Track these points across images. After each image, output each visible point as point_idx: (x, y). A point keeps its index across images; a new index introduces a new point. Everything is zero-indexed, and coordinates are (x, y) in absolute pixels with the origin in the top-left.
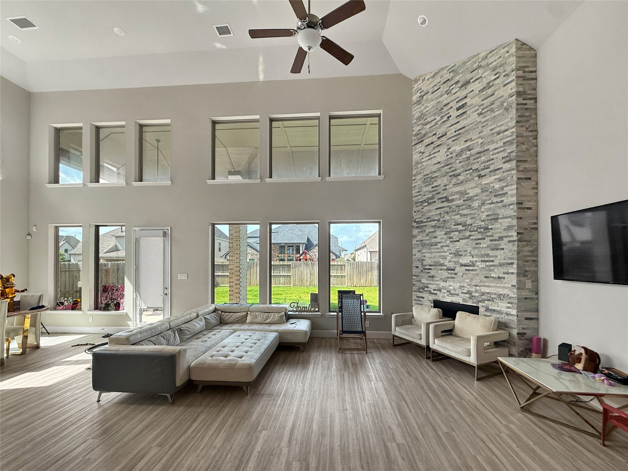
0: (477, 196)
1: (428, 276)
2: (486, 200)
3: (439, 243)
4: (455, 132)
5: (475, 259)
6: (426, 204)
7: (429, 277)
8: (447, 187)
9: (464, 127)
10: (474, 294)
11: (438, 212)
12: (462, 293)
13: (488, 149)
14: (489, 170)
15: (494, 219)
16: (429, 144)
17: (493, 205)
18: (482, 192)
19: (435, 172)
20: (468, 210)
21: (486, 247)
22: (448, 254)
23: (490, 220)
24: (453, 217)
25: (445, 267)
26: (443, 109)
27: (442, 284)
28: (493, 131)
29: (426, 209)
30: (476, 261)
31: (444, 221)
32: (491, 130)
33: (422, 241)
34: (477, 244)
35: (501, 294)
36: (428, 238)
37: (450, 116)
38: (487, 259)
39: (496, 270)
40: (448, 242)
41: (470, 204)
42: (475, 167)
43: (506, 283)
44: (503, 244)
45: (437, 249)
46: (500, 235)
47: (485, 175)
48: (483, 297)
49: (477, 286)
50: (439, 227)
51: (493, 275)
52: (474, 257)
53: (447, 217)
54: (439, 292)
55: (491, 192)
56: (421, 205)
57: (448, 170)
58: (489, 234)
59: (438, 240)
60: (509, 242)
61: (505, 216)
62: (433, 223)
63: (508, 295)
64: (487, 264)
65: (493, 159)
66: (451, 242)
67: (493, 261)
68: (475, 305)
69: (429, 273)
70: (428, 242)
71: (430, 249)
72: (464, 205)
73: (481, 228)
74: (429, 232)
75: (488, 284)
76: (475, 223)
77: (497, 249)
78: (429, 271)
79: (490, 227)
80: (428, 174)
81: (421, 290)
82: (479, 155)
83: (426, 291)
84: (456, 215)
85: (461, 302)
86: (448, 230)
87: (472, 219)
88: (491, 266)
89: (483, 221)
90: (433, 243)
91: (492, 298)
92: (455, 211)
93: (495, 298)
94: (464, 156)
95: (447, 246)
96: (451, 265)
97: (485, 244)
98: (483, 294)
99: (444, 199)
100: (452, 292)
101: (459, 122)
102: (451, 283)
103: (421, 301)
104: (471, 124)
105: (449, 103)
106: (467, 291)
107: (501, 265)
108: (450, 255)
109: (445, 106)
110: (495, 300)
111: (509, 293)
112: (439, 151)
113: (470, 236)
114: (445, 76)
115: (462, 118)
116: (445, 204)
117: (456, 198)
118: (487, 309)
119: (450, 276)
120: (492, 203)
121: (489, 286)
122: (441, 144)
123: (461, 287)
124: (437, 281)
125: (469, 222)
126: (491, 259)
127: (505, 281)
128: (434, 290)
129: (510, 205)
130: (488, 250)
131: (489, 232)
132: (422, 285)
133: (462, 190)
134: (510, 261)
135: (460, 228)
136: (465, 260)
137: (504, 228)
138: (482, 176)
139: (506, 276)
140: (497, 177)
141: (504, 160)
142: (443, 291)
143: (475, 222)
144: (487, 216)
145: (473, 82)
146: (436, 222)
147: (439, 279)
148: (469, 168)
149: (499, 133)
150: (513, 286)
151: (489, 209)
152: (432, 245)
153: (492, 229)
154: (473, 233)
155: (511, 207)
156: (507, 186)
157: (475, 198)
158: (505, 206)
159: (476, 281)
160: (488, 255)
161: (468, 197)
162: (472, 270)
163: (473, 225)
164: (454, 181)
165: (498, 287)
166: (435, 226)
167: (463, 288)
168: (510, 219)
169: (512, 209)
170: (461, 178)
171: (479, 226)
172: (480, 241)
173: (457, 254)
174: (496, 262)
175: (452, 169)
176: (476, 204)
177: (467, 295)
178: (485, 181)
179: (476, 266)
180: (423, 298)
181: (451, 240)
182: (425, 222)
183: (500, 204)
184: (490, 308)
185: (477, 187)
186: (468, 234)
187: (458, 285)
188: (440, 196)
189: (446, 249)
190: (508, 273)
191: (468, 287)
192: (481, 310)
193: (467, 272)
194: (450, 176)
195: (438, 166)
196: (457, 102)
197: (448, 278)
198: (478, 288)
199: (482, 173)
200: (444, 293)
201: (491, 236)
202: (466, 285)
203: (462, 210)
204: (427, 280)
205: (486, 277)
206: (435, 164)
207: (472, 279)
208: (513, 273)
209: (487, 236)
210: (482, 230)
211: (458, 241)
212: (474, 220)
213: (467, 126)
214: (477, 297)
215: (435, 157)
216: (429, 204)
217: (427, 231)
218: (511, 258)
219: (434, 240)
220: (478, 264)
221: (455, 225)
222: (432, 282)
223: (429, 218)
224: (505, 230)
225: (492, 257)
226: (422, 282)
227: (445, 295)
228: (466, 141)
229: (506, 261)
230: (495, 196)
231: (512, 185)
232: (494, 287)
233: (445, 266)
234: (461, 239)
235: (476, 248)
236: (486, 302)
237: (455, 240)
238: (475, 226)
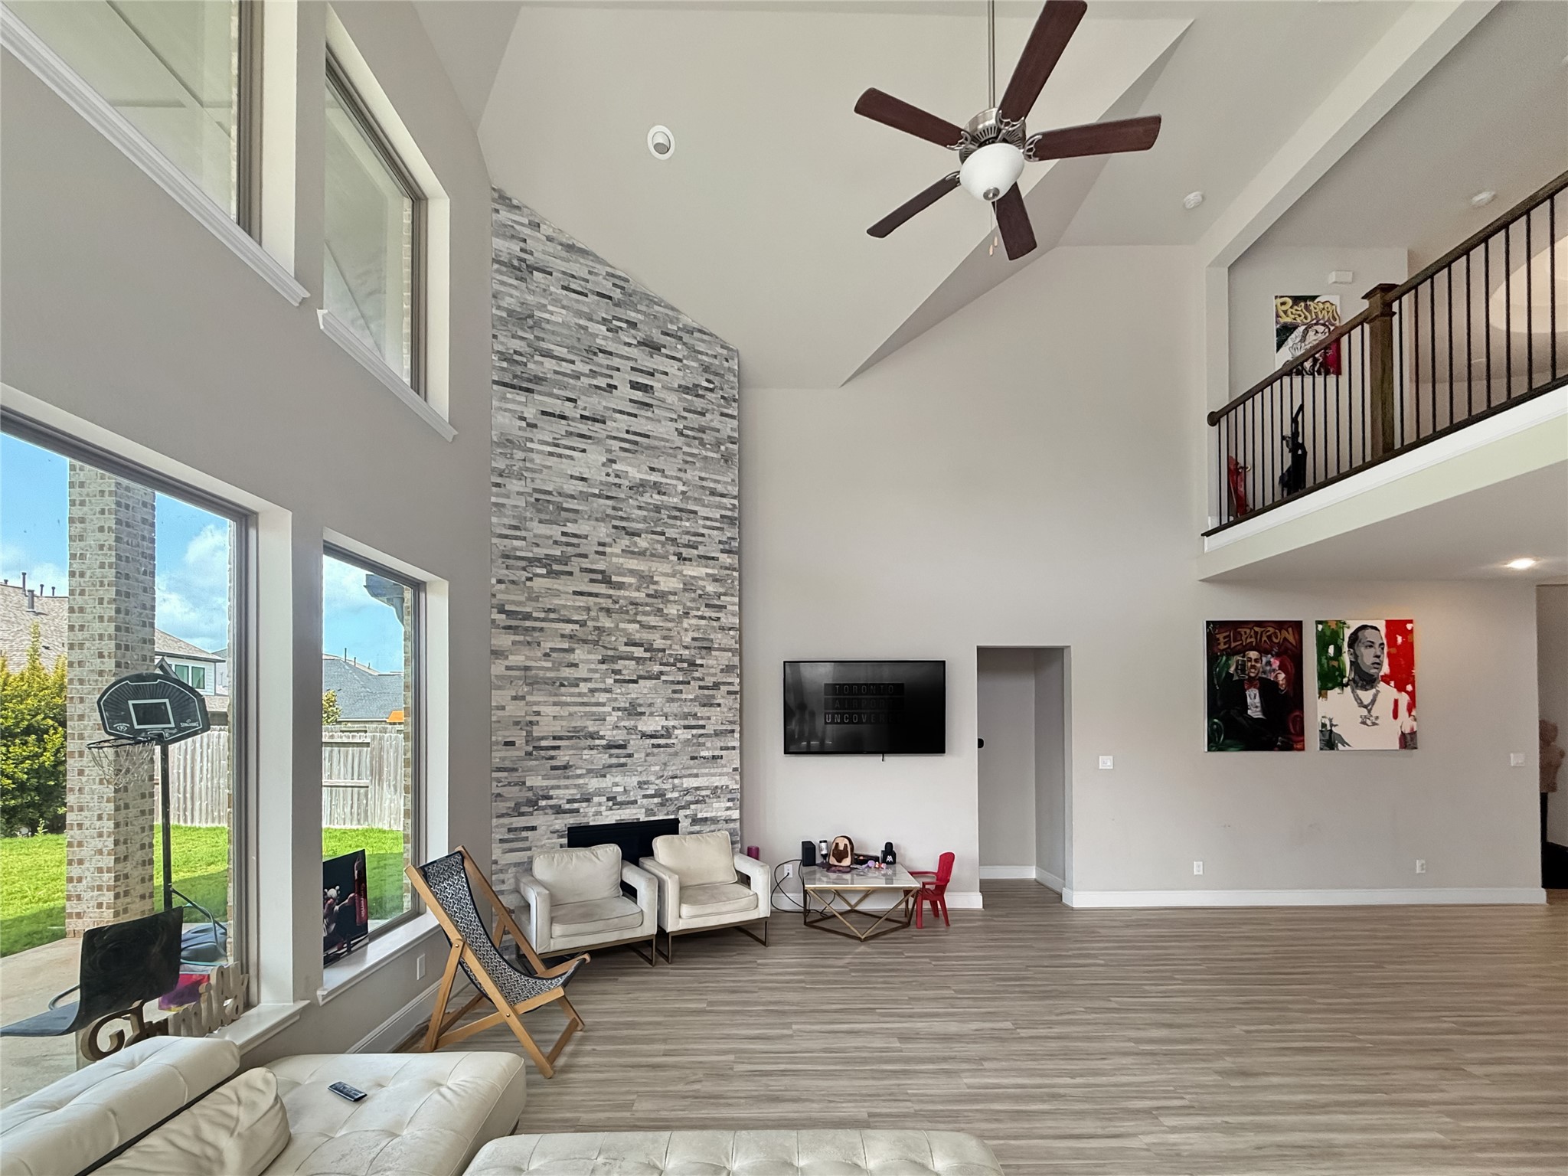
0: (675, 594)
1: (548, 766)
2: (692, 609)
3: (585, 680)
4: (627, 432)
5: (671, 723)
6: (544, 571)
7: (554, 768)
8: (608, 550)
9: (648, 437)
10: (669, 795)
11: (581, 601)
12: (645, 796)
13: (695, 512)
14: (695, 552)
15: (705, 648)
16: (552, 415)
17: (703, 622)
18: (685, 590)
19: (572, 497)
20: (658, 618)
21: (691, 700)
22: (610, 709)
23: (699, 648)
24: (622, 626)
25: (604, 742)
26: (596, 355)
27: (594, 783)
28: (704, 483)
29: (539, 584)
30: (674, 727)
31: (597, 628)
32: (701, 479)
33: (527, 668)
34: (674, 692)
35: (717, 787)
36: (549, 665)
37: (615, 387)
38: (693, 723)
39: (708, 744)
40: (611, 681)
41: (661, 606)
42: (671, 533)
43: (723, 766)
44: (720, 696)
45: (580, 695)
46: (714, 679)
47: (690, 560)
48: (688, 798)
49: (676, 777)
50: (585, 641)
51: (703, 754)
52: (670, 718)
53: (607, 623)
54: (584, 805)
55: (700, 596)
56: (524, 569)
57: (610, 511)
58: (696, 675)
59: (582, 672)
60: (729, 693)
61: (722, 646)
62: (568, 628)
63: (727, 787)
64: (694, 731)
65: (703, 535)
66: (616, 681)
67: (703, 727)
68: (673, 817)
69: (552, 758)
70: (549, 674)
71: (556, 695)
72: (647, 605)
73: (682, 661)
74: (553, 650)
75: (695, 771)
76: (670, 648)
77: (711, 705)
78: (552, 753)
79: (699, 662)
80: (550, 493)
81: (524, 809)
82: (678, 514)
83: (544, 808)
84: (630, 622)
85: (643, 818)
86: (610, 653)
87: (665, 638)
88: (701, 735)
89: (686, 647)
90: (565, 679)
91: (703, 797)
92: (627, 612)
93: (707, 796)
94: (646, 498)
95: (608, 691)
96: (620, 736)
97: (690, 693)
98: (688, 791)
99: (600, 577)
100: (619, 799)
101: (635, 416)
102: (618, 779)
103: (526, 839)
104: (663, 439)
105: (610, 354)
106: (656, 790)
107: (717, 734)
108: (613, 713)
109: (601, 351)
110: (707, 799)
111: (729, 783)
112: (584, 451)
113: (662, 673)
114: (602, 280)
115: (643, 413)
116: (602, 589)
117: (631, 585)
118: (695, 821)
119: (614, 761)
120: (702, 618)
121: (696, 776)
122: (590, 438)
123: (641, 785)
124: (579, 776)
125: (659, 643)
126: (701, 723)
127: (723, 762)
128: (569, 801)
129: (730, 629)
130: (695, 706)
131: (697, 671)
132: (530, 794)
133: (643, 571)
134: (729, 728)
135: (639, 652)
136: (652, 724)
137: (721, 667)
138: (685, 559)
139: (723, 753)
140: (710, 571)
141: (721, 546)
142: (596, 799)
143: (671, 645)
144: (693, 639)
145: (668, 356)
146: (577, 627)
147: (584, 771)
148: (659, 529)
149: (713, 493)
150: (735, 769)
151: (698, 628)
152: (562, 685)
153: (702, 666)
154: (667, 669)
155: (732, 633)
156: (725, 594)
157: (672, 598)
158: (722, 629)
159: (674, 768)
160: (696, 714)
161: (656, 591)
162: (667, 746)
163: (667, 652)
164: (625, 542)
165: (713, 775)
166: (571, 637)
167: (646, 786)
168: (730, 654)
169: (733, 637)
170: (642, 543)
171: (679, 657)
172: (680, 687)
173: (633, 711)
174: (709, 730)
175: (620, 513)
176: (672, 610)
177: (656, 800)
178: (690, 570)
179: (674, 736)
180: (534, 828)
181: (618, 677)
182: (537, 619)
183: (715, 624)
184: (699, 816)
185: (674, 576)
186: (657, 668)
187: (635, 780)
188: (586, 564)
189: (602, 697)
190: (727, 748)
191: (657, 782)
192: (684, 824)
193: (656, 750)
194: (615, 527)
195: (581, 486)
196: (632, 368)
197: (610, 766)
198: (676, 781)
199: (685, 552)
200: (600, 804)
201: (701, 680)
202: (652, 778)
203: (645, 614)
204: (546, 777)
205: (693, 758)
206: (572, 477)
207: (665, 764)
208: (734, 748)
209: (694, 679)
210: (685, 665)
211: (635, 682)
212: (669, 642)
213: (656, 438)
214: (677, 799)
215: (571, 458)
216: (551, 573)
217: (547, 645)
218: (731, 722)
219: (567, 672)
220: (677, 732)
221: (626, 644)
222: (563, 782)
223: (550, 610)
224: (722, 671)
225: (702, 718)
226: (528, 784)
227: (604, 808)
228: (652, 469)
229: (724, 727)
230: (707, 606)
231: (732, 595)
232: (707, 775)
233: (602, 738)
234: (641, 677)
235: (672, 700)
236: (693, 807)
237: (627, 678)
238: (671, 655)
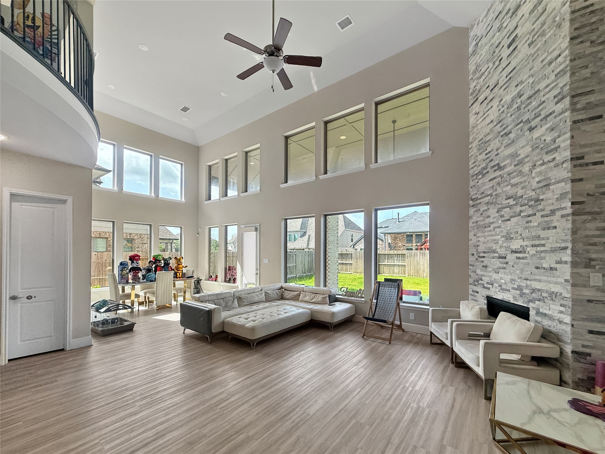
0: (528, 156)
1: (482, 265)
2: (537, 161)
3: (492, 223)
4: (507, 77)
5: (525, 243)
6: (480, 176)
7: (483, 266)
8: (499, 151)
10: (525, 291)
11: (491, 184)
12: (513, 288)
13: (539, 90)
14: (540, 118)
15: (545, 186)
16: (483, 101)
17: (544, 167)
18: (533, 150)
19: (488, 134)
20: (519, 177)
21: (536, 226)
22: (499, 237)
23: (542, 187)
24: (505, 189)
25: (497, 255)
26: (495, 52)
27: (495, 276)
28: (544, 63)
29: (481, 181)
30: (526, 246)
31: (496, 195)
32: (542, 61)
33: (477, 222)
34: (527, 222)
35: (553, 292)
36: (482, 218)
37: (502, 58)
38: (537, 242)
39: (547, 258)
40: (500, 222)
41: (520, 169)
42: (525, 118)
43: (559, 277)
44: (556, 220)
45: (490, 231)
46: (551, 208)
47: (536, 127)
48: (534, 295)
49: (527, 280)
50: (492, 203)
51: (545, 265)
52: (525, 240)
53: (499, 190)
54: (491, 286)
55: (542, 149)
56: (476, 179)
57: (500, 130)
58: (540, 207)
59: (491, 220)
60: (563, 216)
61: (558, 179)
62: (487, 199)
63: (561, 294)
64: (538, 249)
65: (544, 102)
66: (502, 221)
67: (544, 245)
68: (526, 305)
69: (483, 262)
70: (482, 223)
71: (484, 232)
72: (515, 171)
73: (531, 200)
74: (483, 211)
75: (538, 277)
76: (525, 194)
77: (549, 228)
78: (483, 259)
79: (541, 198)
80: (482, 139)
81: (476, 283)
82: (530, 101)
83: (480, 284)
84: (507, 186)
85: (512, 301)
86: (500, 206)
87: (522, 188)
88: (542, 252)
89: (534, 190)
90: (486, 224)
91: (543, 297)
92: (506, 181)
93: (546, 297)
94: (515, 106)
95: (499, 227)
96: (502, 252)
97: (536, 221)
98: (534, 291)
99: (496, 168)
100: (504, 287)
101: (510, 63)
102: (502, 276)
103: (475, 296)
104: (522, 61)
105: (500, 42)
106: (518, 286)
107: (553, 251)
108: (501, 239)
109: (497, 47)
110: (546, 300)
111: (562, 291)
112: (492, 107)
113: (521, 211)
114: (497, 8)
115: (513, 57)
116: (498, 173)
117: (508, 164)
118: (538, 313)
119: (501, 265)
120: (543, 164)
121: (540, 281)
122: (493, 98)
123: (512, 280)
124: (490, 272)
125: (520, 192)
126: (543, 242)
127: (557, 273)
128: (488, 283)
129: (563, 163)
130: (539, 230)
131: (540, 204)
132: (477, 277)
133: (513, 152)
134: (563, 245)
135: (511, 202)
136: (516, 245)
137: (556, 197)
138: (533, 129)
139: (558, 266)
140: (548, 125)
141: (556, 100)
142: (495, 284)
143: (525, 192)
144: (538, 182)
145: (523, 5)
146: (489, 197)
147: (492, 269)
148: (520, 120)
149: (550, 63)
150: (566, 281)
151: (540, 173)
152: (485, 227)
153: (542, 200)
154: (524, 208)
155: (564, 165)
156: (559, 136)
157: (526, 160)
158: (557, 166)
159: (527, 273)
160: (539, 236)
161: (518, 161)
162: (523, 258)
163: (524, 197)
164: (506, 141)
165: (550, 282)
166: (488, 203)
167: (513, 282)
168: (563, 184)
169: (566, 168)
170: (512, 136)
171: (530, 198)
172: (530, 218)
173: (508, 238)
174: (548, 247)
175: (504, 126)
176: (526, 168)
177: (518, 292)
178: (536, 134)
179: (527, 252)
180: (478, 292)
181: (503, 219)
182: (480, 199)
183: (552, 164)
184: (541, 310)
185: (527, 144)
186: (518, 209)
187: (509, 277)
188: (493, 164)
189: (498, 230)
190: (559, 262)
191: (519, 280)
192: (532, 313)
193: (518, 261)
194: (502, 136)
195: (491, 126)
196: (508, 37)
197: (500, 268)
198: (528, 282)
199: (533, 124)
200: (496, 288)
201: (543, 211)
202: (516, 278)
203: (513, 178)
204: (481, 270)
205: (537, 268)
206: (488, 124)
207: (522, 270)
208: (566, 262)
209: (538, 211)
210: (533, 202)
211: (509, 220)
212: (524, 190)
213: (517, 65)
214: (528, 294)
215: (488, 115)
216: (484, 175)
217: (482, 210)
218: (564, 241)
219: (487, 221)
220: (529, 249)
221: (506, 199)
222: (485, 274)
223: (483, 193)
224: (557, 199)
225: (543, 239)
226: (477, 273)
227: (497, 290)
228: (517, 85)
229: (558, 245)
230: (547, 153)
231: (565, 133)
232: (546, 281)
233: (497, 252)
234: (511, 217)
235: (526, 228)
236: (537, 302)
237: (507, 218)
238: (525, 199)
